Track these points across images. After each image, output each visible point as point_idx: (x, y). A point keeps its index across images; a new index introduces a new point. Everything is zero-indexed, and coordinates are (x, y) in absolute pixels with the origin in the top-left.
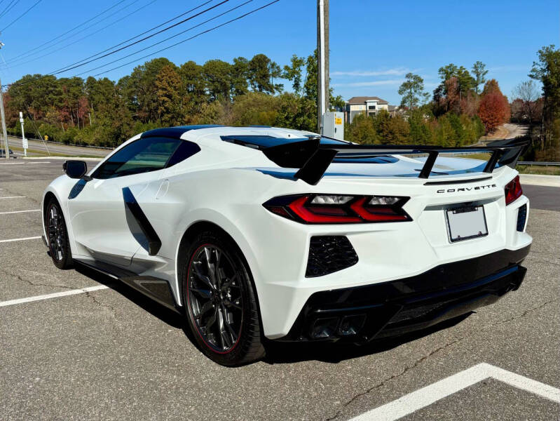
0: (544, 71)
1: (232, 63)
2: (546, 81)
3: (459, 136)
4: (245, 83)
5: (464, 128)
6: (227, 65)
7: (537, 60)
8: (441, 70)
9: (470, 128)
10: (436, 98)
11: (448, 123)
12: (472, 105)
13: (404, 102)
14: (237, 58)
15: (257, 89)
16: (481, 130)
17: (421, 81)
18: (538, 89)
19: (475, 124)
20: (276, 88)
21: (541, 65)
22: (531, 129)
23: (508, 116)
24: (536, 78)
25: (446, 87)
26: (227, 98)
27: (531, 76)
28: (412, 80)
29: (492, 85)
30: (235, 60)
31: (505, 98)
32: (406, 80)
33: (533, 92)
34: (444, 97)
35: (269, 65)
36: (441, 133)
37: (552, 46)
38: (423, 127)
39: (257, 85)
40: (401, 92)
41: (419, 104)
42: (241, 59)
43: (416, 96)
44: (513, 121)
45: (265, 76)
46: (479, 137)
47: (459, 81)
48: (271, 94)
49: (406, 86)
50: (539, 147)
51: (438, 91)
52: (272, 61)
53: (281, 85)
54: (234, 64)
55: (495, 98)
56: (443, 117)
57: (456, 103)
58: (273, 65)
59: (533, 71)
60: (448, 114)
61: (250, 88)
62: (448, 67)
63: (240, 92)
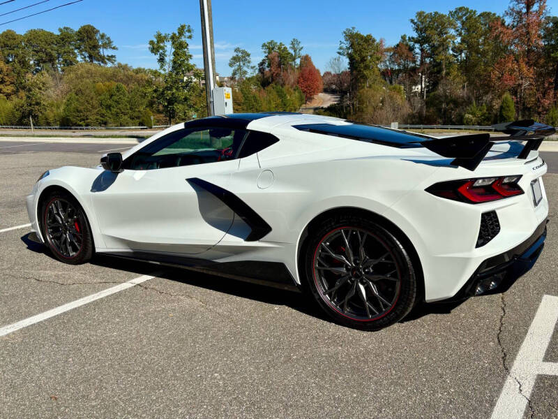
0: (348, 49)
1: (57, 33)
2: (351, 57)
3: (285, 105)
4: (74, 54)
5: (289, 98)
6: (51, 34)
7: (343, 40)
8: (264, 45)
9: (293, 97)
10: (262, 71)
11: (275, 93)
12: (292, 78)
13: (234, 74)
14: (62, 28)
15: (87, 59)
16: (302, 100)
17: (249, 55)
18: (345, 64)
19: (297, 94)
20: (108, 60)
21: (346, 44)
22: (342, 98)
23: (321, 87)
24: (343, 54)
25: (269, 61)
26: (55, 69)
27: (339, 53)
28: (240, 54)
29: (306, 59)
30: (60, 30)
31: (318, 71)
32: (235, 54)
33: (341, 66)
34: (267, 69)
35: (98, 37)
36: (270, 102)
37: (353, 28)
38: (254, 97)
39: (87, 55)
40: (231, 65)
41: (248, 76)
42: (67, 29)
43: (245, 69)
44: (325, 91)
45: (95, 47)
46: (301, 105)
47: (280, 56)
48: (102, 64)
49: (235, 59)
50: (350, 113)
51: (262, 64)
52: (101, 33)
53: (112, 56)
54: (59, 34)
55: (310, 71)
56: (269, 88)
57: (278, 75)
58: (103, 36)
59: (341, 48)
60: (273, 84)
61: (79, 59)
62: (270, 43)
63: (69, 63)
